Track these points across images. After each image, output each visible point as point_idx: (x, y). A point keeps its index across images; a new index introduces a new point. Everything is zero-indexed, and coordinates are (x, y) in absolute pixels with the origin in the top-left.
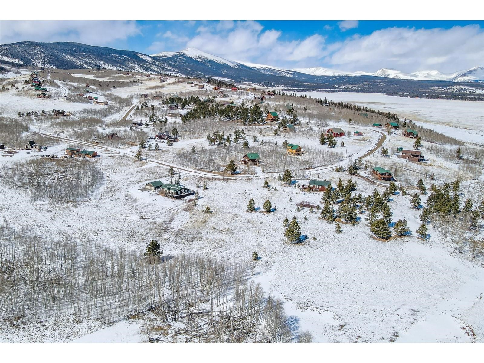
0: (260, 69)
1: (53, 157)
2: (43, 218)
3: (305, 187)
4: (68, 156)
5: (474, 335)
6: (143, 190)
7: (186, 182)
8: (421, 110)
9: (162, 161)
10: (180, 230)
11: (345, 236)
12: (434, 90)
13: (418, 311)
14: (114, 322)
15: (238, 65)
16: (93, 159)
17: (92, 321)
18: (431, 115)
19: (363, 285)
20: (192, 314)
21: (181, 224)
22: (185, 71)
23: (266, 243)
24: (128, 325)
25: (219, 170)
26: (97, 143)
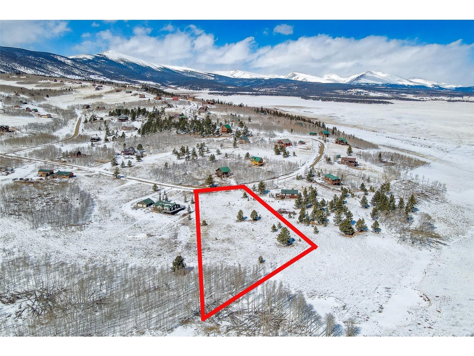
0: (183, 72)
1: (28, 180)
2: (55, 244)
3: (278, 196)
4: (44, 178)
5: (429, 300)
6: (136, 208)
7: (172, 197)
8: (334, 114)
9: (139, 178)
10: (188, 243)
11: (322, 235)
12: (338, 93)
13: (390, 288)
14: (172, 329)
15: (161, 68)
16: (71, 179)
17: (153, 330)
18: (342, 118)
19: (347, 273)
20: (232, 313)
21: (186, 238)
22: (109, 74)
23: (263, 248)
24: (185, 329)
25: (198, 184)
26: (64, 162)
